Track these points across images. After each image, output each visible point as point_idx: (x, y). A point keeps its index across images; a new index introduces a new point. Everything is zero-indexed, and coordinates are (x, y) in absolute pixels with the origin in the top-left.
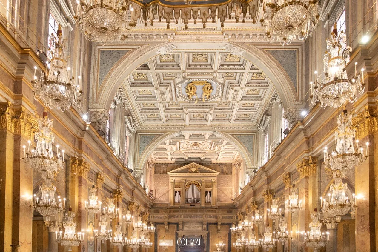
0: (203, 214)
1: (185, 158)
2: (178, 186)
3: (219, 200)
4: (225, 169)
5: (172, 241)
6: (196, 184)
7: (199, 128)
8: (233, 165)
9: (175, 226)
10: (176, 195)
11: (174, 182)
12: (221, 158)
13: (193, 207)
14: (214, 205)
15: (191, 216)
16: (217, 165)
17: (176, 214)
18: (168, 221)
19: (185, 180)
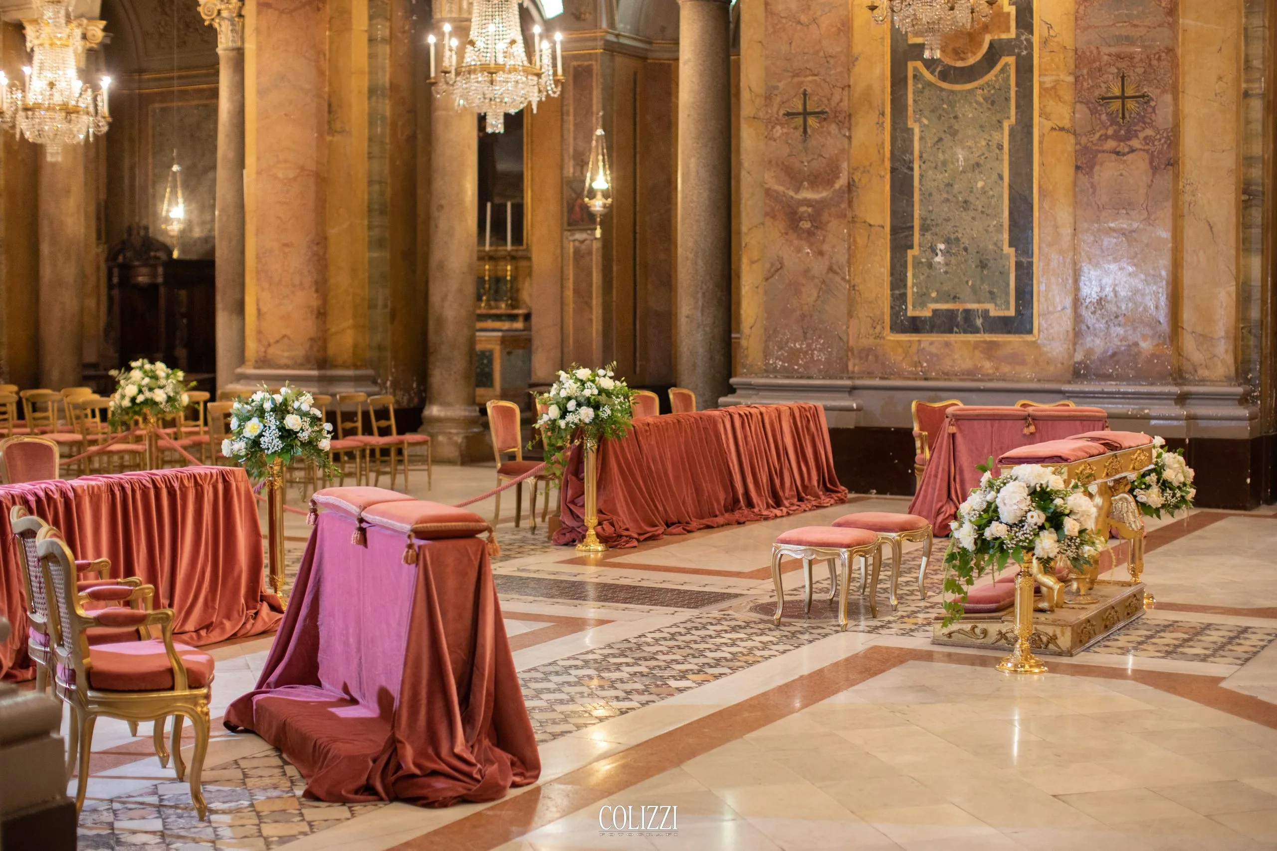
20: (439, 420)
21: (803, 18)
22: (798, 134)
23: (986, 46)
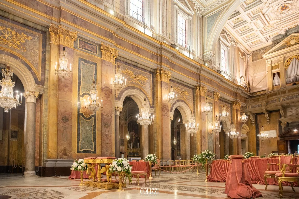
2: (277, 67)
6: (298, 58)
10: (275, 77)
11: (271, 63)
17: (273, 98)
18: (266, 108)
19: (283, 58)
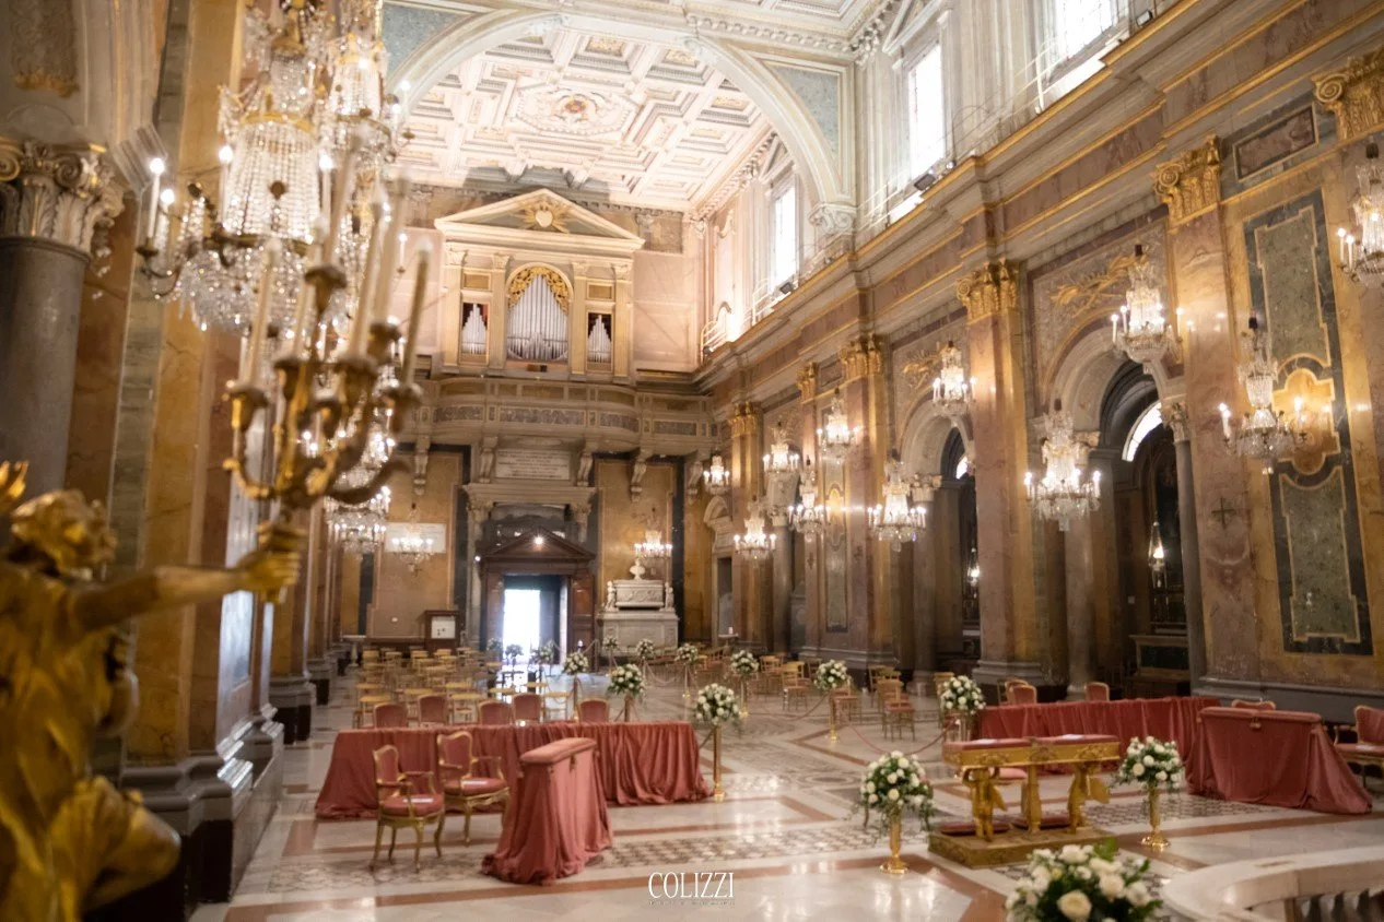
0: (586, 408)
1: (509, 170)
2: (480, 282)
3: (638, 354)
4: (657, 232)
5: (440, 528)
6: (551, 280)
7: (636, 13)
8: (686, 220)
9: (457, 458)
10: (470, 320)
11: (464, 263)
12: (650, 188)
13: (538, 376)
14: (621, 372)
15: (535, 412)
16: (629, 214)
17: (473, 402)
18: (434, 434)
19: (507, 258)
20: (1073, 694)
21: (1218, 453)
22: (1220, 524)
23: (1324, 459)
